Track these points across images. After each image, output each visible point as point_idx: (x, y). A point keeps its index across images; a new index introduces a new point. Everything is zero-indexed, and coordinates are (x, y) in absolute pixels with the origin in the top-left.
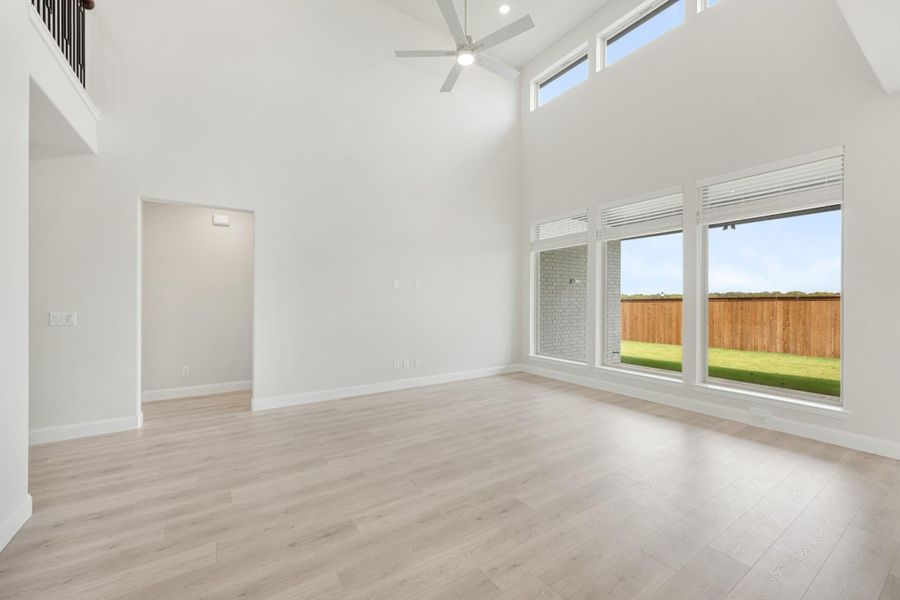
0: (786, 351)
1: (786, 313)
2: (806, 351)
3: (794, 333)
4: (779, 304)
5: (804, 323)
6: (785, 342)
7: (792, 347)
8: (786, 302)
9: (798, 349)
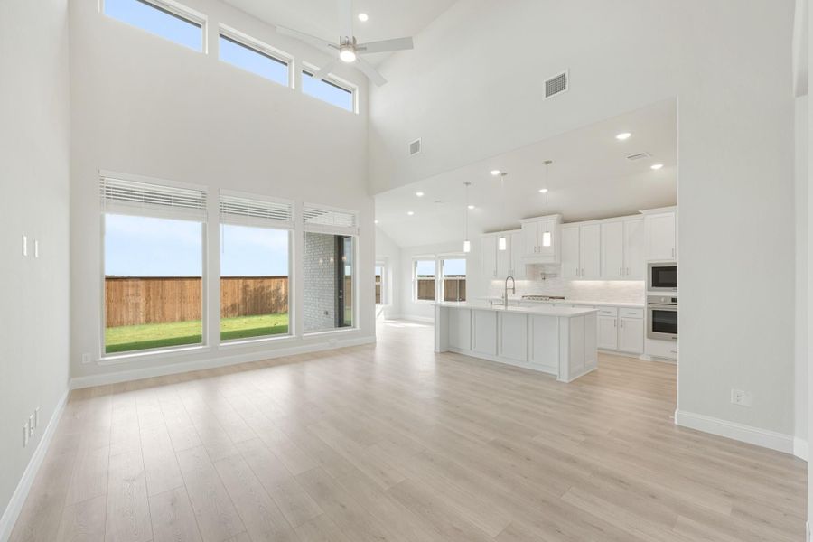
0: (148, 321)
1: (148, 290)
2: (163, 320)
3: (154, 307)
4: (141, 282)
5: (161, 298)
6: (148, 314)
7: (152, 317)
8: (148, 282)
9: (157, 318)
